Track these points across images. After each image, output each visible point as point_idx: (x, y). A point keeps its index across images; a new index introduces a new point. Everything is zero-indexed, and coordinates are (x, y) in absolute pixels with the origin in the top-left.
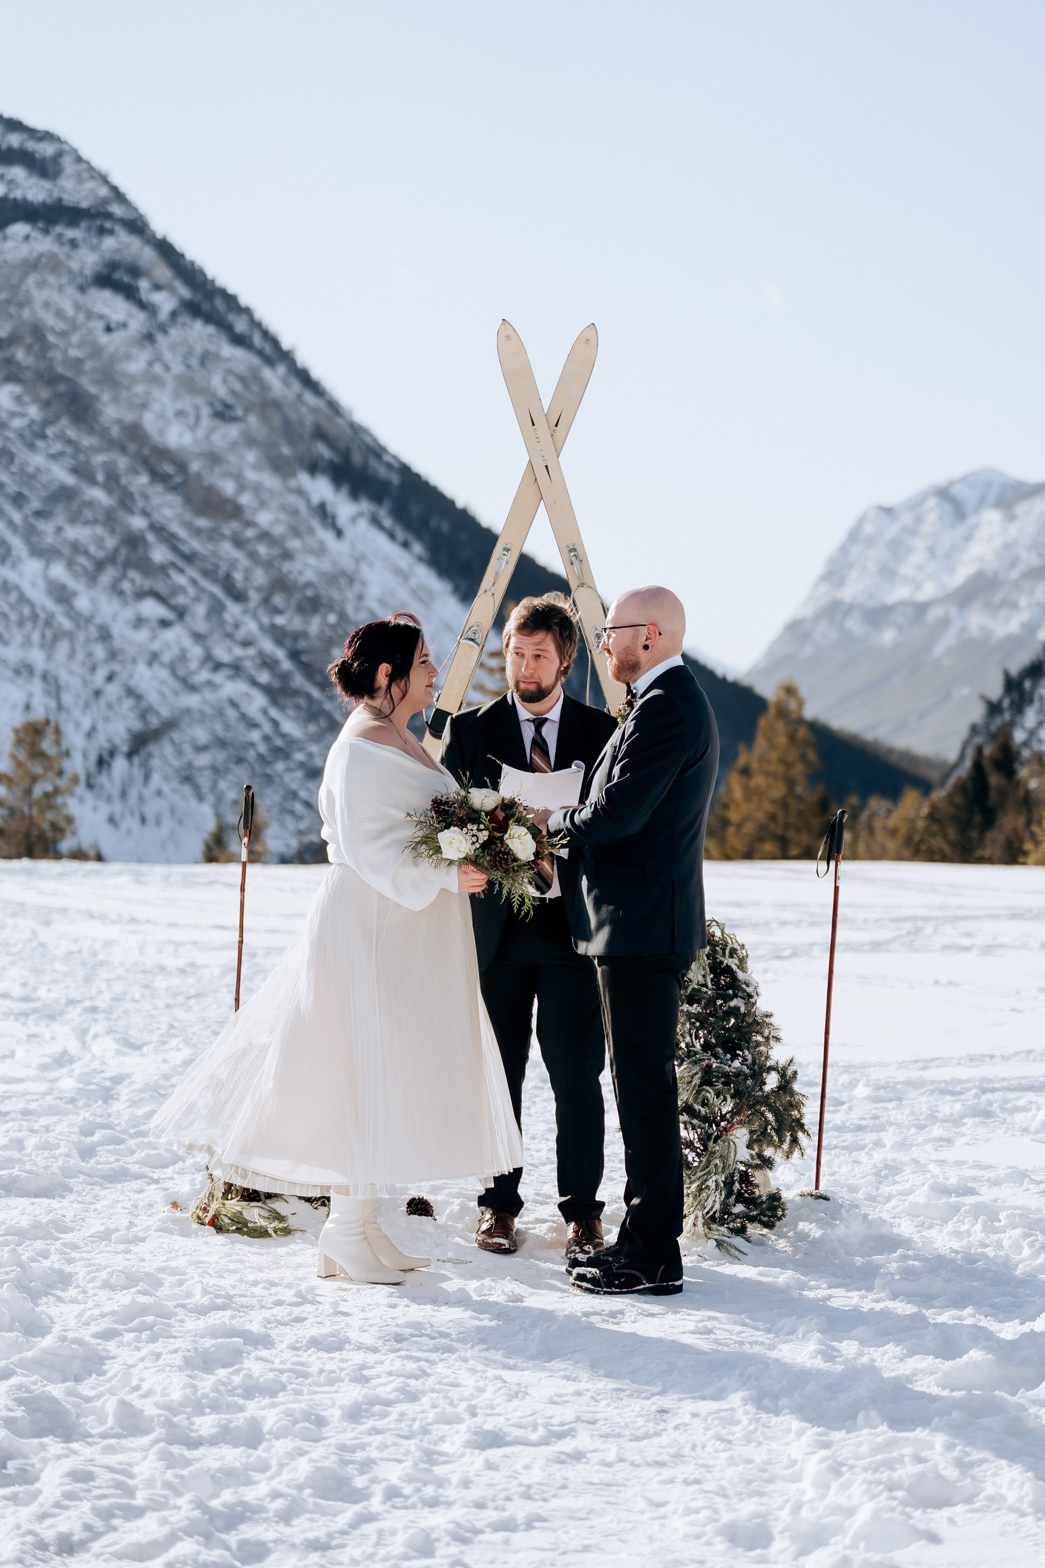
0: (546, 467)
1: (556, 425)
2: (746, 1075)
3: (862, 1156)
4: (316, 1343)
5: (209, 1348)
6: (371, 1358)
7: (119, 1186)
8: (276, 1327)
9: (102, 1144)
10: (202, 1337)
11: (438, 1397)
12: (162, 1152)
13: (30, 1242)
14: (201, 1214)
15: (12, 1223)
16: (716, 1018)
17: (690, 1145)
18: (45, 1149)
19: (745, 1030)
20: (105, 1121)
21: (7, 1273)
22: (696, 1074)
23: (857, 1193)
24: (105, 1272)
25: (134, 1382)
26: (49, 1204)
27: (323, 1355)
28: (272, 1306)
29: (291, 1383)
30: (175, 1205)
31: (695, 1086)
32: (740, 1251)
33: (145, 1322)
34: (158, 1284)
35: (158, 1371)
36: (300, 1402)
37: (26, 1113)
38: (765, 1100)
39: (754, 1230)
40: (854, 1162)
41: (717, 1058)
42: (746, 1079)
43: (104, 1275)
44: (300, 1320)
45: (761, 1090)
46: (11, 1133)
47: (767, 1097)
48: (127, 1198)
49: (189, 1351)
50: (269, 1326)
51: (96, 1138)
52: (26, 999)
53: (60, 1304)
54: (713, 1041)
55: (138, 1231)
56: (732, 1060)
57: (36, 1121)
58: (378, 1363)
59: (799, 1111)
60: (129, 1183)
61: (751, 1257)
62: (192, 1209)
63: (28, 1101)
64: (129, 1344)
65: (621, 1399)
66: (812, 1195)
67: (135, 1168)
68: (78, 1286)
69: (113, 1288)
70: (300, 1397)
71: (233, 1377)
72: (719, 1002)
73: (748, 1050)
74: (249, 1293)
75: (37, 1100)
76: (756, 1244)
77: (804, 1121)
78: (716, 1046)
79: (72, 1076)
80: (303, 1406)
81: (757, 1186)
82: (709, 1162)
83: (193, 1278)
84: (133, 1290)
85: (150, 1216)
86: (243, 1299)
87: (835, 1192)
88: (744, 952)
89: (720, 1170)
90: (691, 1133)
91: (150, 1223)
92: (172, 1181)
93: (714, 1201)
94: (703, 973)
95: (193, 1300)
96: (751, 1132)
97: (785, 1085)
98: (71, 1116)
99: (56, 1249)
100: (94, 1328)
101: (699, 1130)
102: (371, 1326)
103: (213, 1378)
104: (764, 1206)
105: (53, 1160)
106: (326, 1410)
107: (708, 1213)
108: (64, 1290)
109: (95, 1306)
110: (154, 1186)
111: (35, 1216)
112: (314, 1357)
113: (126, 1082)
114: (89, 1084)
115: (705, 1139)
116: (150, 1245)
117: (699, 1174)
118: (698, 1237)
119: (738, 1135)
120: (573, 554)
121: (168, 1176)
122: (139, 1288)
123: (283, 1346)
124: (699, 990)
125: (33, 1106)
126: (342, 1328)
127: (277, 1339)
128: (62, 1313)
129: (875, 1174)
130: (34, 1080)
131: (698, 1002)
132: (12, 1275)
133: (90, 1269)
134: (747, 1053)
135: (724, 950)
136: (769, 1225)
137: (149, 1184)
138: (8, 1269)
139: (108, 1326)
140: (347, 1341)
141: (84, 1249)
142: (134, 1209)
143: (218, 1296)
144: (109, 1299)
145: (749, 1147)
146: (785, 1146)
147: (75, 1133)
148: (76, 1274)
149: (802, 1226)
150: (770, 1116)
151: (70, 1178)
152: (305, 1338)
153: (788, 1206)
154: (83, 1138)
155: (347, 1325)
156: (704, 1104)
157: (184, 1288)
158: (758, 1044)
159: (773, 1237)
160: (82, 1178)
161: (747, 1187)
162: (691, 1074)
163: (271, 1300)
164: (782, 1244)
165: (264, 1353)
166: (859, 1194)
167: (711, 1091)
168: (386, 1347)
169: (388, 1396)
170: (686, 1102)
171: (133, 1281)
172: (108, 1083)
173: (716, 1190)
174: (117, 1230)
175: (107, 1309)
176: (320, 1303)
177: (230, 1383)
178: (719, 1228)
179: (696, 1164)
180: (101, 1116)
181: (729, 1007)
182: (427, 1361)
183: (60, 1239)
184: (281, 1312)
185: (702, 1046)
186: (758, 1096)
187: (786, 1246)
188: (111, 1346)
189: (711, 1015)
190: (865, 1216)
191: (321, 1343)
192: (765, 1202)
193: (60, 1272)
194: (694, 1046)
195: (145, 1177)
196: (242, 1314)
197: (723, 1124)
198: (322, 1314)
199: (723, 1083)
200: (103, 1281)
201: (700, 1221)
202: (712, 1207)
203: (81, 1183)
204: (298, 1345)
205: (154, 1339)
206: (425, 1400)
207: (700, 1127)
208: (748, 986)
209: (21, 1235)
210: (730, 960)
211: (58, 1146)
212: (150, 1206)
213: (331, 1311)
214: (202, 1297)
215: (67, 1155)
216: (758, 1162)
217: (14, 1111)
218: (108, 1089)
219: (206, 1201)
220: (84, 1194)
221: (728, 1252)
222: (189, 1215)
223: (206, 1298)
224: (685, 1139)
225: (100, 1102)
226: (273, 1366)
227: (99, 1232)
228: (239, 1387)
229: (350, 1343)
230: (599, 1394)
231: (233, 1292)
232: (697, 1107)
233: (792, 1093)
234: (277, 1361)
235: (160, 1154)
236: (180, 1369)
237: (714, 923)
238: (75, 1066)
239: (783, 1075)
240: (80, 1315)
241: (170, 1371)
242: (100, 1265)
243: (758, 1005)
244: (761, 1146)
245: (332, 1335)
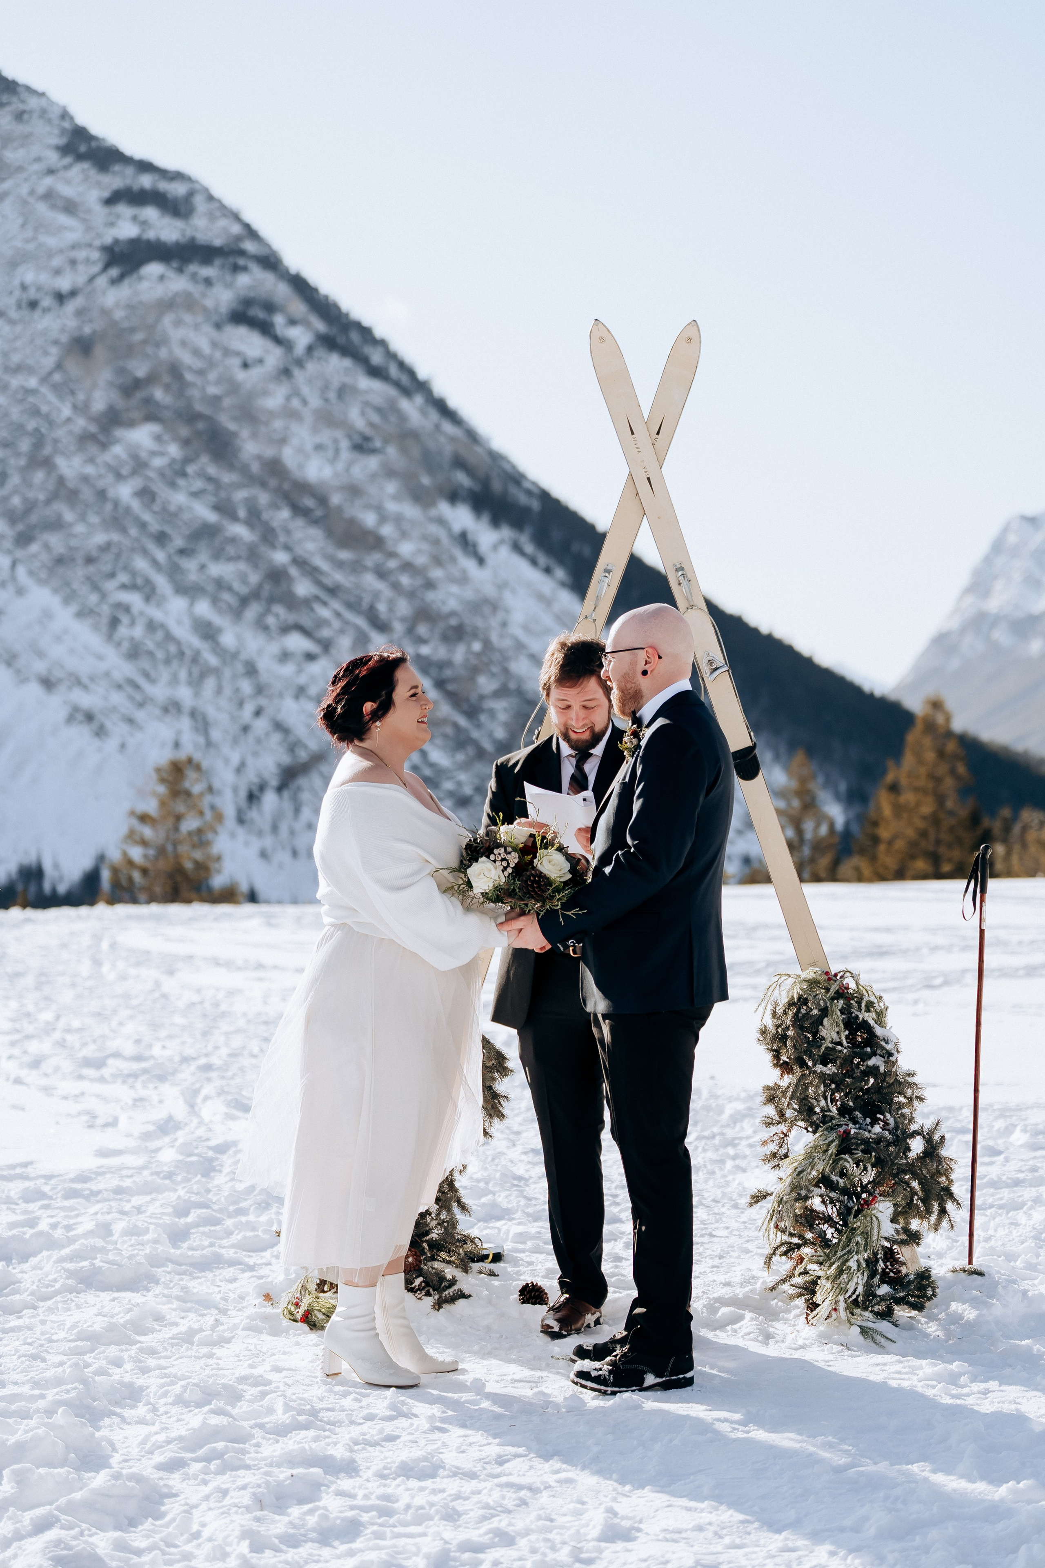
0: (649, 479)
1: (658, 433)
2: (887, 1141)
3: (1021, 1217)
4: (407, 1471)
5: (284, 1481)
6: (468, 1486)
7: (210, 1275)
8: (363, 1449)
9: (198, 1225)
10: (279, 1465)
11: (538, 1540)
12: (260, 1233)
13: (103, 1348)
14: (293, 1309)
15: (85, 1326)
16: (853, 1078)
17: (828, 1220)
18: (132, 1236)
19: (885, 1091)
20: (202, 1199)
21: (68, 1391)
22: (833, 1141)
23: (1016, 1261)
24: (178, 1386)
25: (195, 1527)
26: (130, 1301)
27: (413, 1483)
28: (362, 1421)
29: (373, 1524)
30: (268, 1297)
31: (831, 1155)
32: (888, 1338)
33: (214, 1450)
34: (235, 1397)
35: (222, 1513)
36: (380, 1548)
37: (119, 1191)
38: (911, 1168)
39: (902, 1313)
40: (1011, 1224)
41: (855, 1122)
42: (889, 1144)
43: (177, 1388)
44: (392, 1438)
45: (906, 1157)
46: (99, 1216)
47: (912, 1165)
48: (217, 1289)
49: (259, 1486)
50: (356, 1448)
51: (190, 1219)
52: (138, 1058)
53: (126, 1427)
54: (851, 1104)
55: (224, 1331)
56: (872, 1124)
57: (129, 1201)
58: (473, 1493)
59: (947, 1177)
60: (221, 1271)
61: (899, 1344)
62: (283, 1303)
63: (122, 1177)
64: (195, 1477)
65: (749, 1533)
66: (965, 1271)
67: (229, 1253)
68: (148, 1403)
69: (186, 1404)
70: (381, 1543)
71: (308, 1518)
72: (856, 1061)
73: (890, 1113)
74: (337, 1407)
75: (131, 1176)
76: (904, 1329)
77: (955, 1189)
78: (854, 1109)
79: (173, 1147)
80: (383, 1555)
81: (903, 1264)
82: (849, 1240)
83: (278, 1387)
84: (206, 1409)
85: (239, 1310)
86: (330, 1413)
87: (990, 1267)
88: (882, 1004)
89: (862, 1248)
90: (829, 1207)
91: (236, 1321)
92: (269, 1267)
93: (857, 1283)
94: (837, 1030)
95: (272, 1418)
96: (895, 1205)
97: (932, 1150)
98: (166, 1194)
99: (130, 1357)
100: (159, 1458)
101: (838, 1204)
102: (470, 1444)
103: (285, 1519)
104: (912, 1287)
105: (140, 1247)
106: (409, 1558)
107: (850, 1297)
108: (133, 1407)
109: (162, 1429)
110: (248, 1274)
111: (112, 1317)
112: (403, 1487)
113: (231, 1152)
114: (190, 1155)
115: (845, 1213)
116: (236, 1346)
117: (839, 1254)
118: (839, 1323)
119: (881, 1209)
120: (680, 573)
121: (264, 1261)
122: (212, 1406)
123: (370, 1473)
124: (834, 1049)
125: (127, 1183)
126: (438, 1448)
127: (363, 1466)
128: (126, 1438)
129: (1036, 1238)
130: (133, 1152)
131: (833, 1061)
132: (73, 1394)
133: (163, 1381)
134: (888, 1116)
135: (859, 1004)
136: (919, 1307)
137: (243, 1271)
138: (69, 1387)
139: (173, 1454)
140: (441, 1466)
141: (162, 1354)
142: (223, 1302)
143: (300, 1412)
144: (179, 1420)
145: (894, 1220)
146: (933, 1218)
147: (168, 1214)
148: (148, 1387)
149: (954, 1306)
150: (915, 1184)
151: (158, 1267)
152: (394, 1462)
153: (939, 1284)
154: (177, 1220)
155: (445, 1445)
156: (842, 1174)
157: (265, 1402)
158: (901, 1106)
159: (923, 1320)
160: (170, 1267)
161: (892, 1265)
162: (827, 1142)
163: (361, 1415)
164: (932, 1329)
165: (345, 1483)
166: (1018, 1263)
167: (850, 1160)
168: (485, 1472)
169: (481, 1539)
170: (823, 1173)
171: (209, 1395)
172: (211, 1154)
173: (858, 1271)
174: (201, 1330)
175: (173, 1435)
176: (416, 1416)
177: (303, 1525)
178: (862, 1313)
179: (835, 1241)
180: (197, 1194)
181: (867, 1066)
182: (530, 1489)
183: (135, 1342)
184: (372, 1430)
185: (838, 1109)
186: (901, 1165)
187: (937, 1330)
188: (175, 1480)
189: (845, 1075)
190: (1025, 1292)
191: (411, 1469)
192: (913, 1282)
193: (130, 1385)
194: (830, 1111)
195: (240, 1263)
196: (327, 1433)
197: (864, 1196)
198: (416, 1430)
199: (863, 1151)
200: (177, 1396)
201: (842, 1306)
202: (855, 1290)
203: (169, 1273)
204: (386, 1472)
205: (221, 1471)
206: (523, 1543)
207: (838, 1200)
208: (887, 1043)
209: (94, 1339)
210: (866, 1014)
211: (147, 1231)
212: (242, 1298)
213: (427, 1426)
214: (285, 1413)
215: (156, 1241)
216: (904, 1237)
217: (106, 1190)
218: (211, 1160)
219: (298, 1295)
220: (171, 1285)
221: (874, 1341)
222: (280, 1310)
223: (287, 1415)
224: (823, 1213)
225: (199, 1177)
226: (355, 1502)
227: (180, 1333)
228: (313, 1530)
229: (444, 1468)
230: (723, 1528)
231: (319, 1406)
232: (834, 1178)
233: (939, 1160)
234: (361, 1493)
235: (258, 1236)
236: (248, 1509)
237: (848, 974)
238: (180, 1133)
239: (929, 1140)
240: (143, 1442)
241: (236, 1513)
242: (175, 1376)
243: (899, 1063)
244: (907, 1218)
245: (425, 1459)
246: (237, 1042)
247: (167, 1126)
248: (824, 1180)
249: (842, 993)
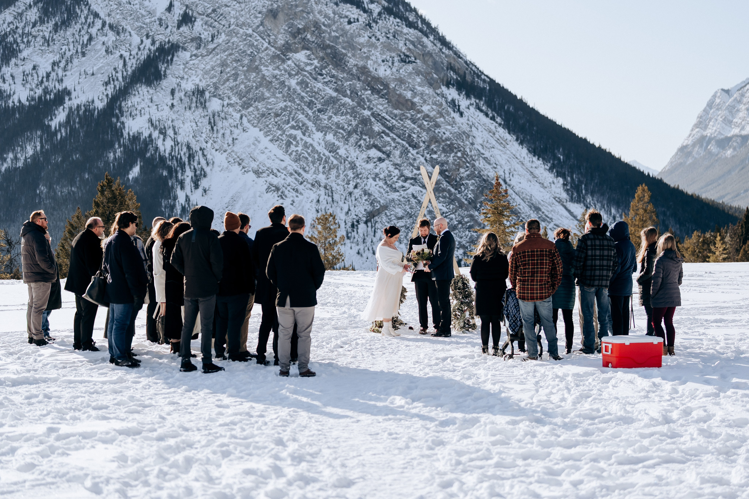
2: (469, 302)
16: (464, 292)
19: (469, 294)
22: (460, 302)
39: (470, 330)
41: (464, 299)
54: (463, 296)
72: (464, 289)
96: (470, 312)
107: (461, 326)
124: (460, 287)
145: (470, 315)
161: (469, 322)
167: (462, 305)
201: (459, 328)
207: (460, 312)
210: (466, 282)
219: (372, 328)
222: (369, 330)
224: (458, 314)
232: (460, 308)
246: (358, 301)
247: (344, 312)
248: (458, 309)
249: (462, 278)
